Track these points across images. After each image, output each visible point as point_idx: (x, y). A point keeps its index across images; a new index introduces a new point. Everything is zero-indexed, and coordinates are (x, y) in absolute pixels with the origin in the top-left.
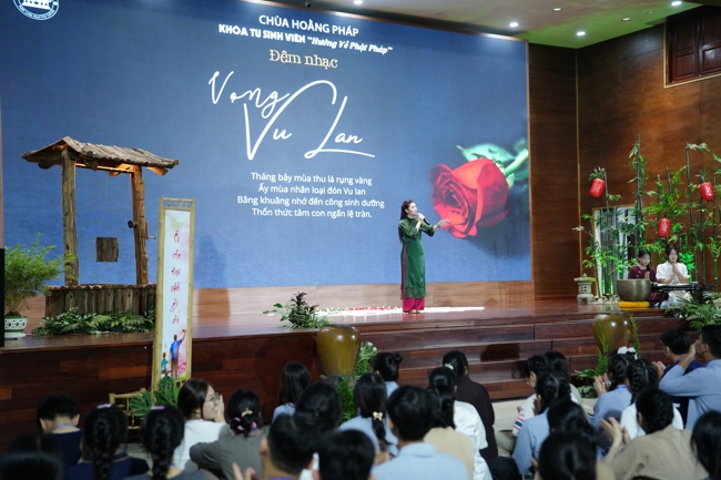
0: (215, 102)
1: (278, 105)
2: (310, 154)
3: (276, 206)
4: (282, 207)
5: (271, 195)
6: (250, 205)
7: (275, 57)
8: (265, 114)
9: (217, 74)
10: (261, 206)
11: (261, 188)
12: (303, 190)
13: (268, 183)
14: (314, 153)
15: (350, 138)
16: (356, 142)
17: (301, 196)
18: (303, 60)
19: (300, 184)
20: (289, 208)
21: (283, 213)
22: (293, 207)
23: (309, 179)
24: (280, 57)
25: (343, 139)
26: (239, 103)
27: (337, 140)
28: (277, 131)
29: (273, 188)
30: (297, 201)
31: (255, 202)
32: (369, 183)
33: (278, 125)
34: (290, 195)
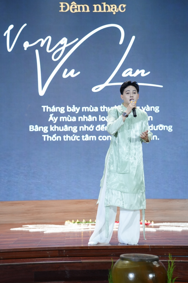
0: (10, 50)
1: (67, 49)
2: (97, 89)
3: (65, 133)
4: (70, 133)
5: (60, 124)
6: (41, 133)
7: (65, 9)
8: (55, 57)
9: (11, 27)
10: (51, 133)
11: (51, 118)
12: (90, 118)
13: (57, 114)
14: (101, 87)
15: (138, 72)
16: (143, 75)
17: (88, 124)
18: (92, 8)
19: (87, 114)
20: (76, 134)
21: (71, 138)
22: (80, 133)
23: (96, 109)
24: (70, 8)
25: (130, 74)
26: (31, 50)
27: (124, 75)
28: (66, 70)
29: (62, 118)
30: (84, 128)
31: (45, 129)
32: (157, 110)
33: (68, 65)
34: (78, 124)
